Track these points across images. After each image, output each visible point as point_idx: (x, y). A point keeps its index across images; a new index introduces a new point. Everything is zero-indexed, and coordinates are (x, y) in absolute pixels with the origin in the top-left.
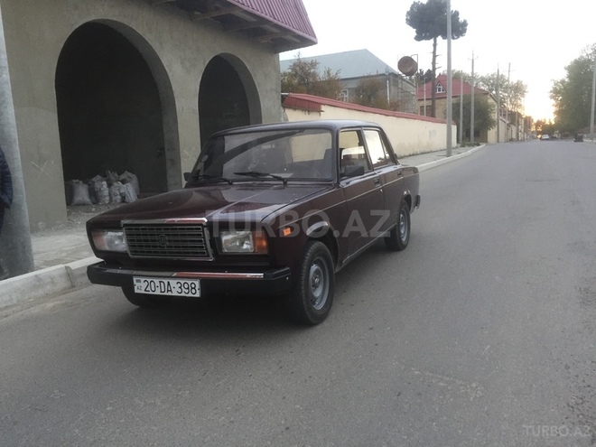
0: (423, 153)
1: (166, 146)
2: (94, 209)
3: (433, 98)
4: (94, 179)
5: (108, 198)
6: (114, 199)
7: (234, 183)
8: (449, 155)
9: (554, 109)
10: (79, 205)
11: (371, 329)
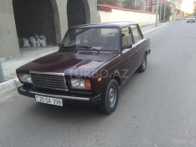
0: (147, 26)
1: (56, 26)
2: (30, 50)
3: (151, 4)
4: (31, 38)
5: (36, 45)
6: (38, 45)
7: (78, 51)
8: (156, 26)
9: (194, 8)
10: (26, 47)
11: (134, 117)
